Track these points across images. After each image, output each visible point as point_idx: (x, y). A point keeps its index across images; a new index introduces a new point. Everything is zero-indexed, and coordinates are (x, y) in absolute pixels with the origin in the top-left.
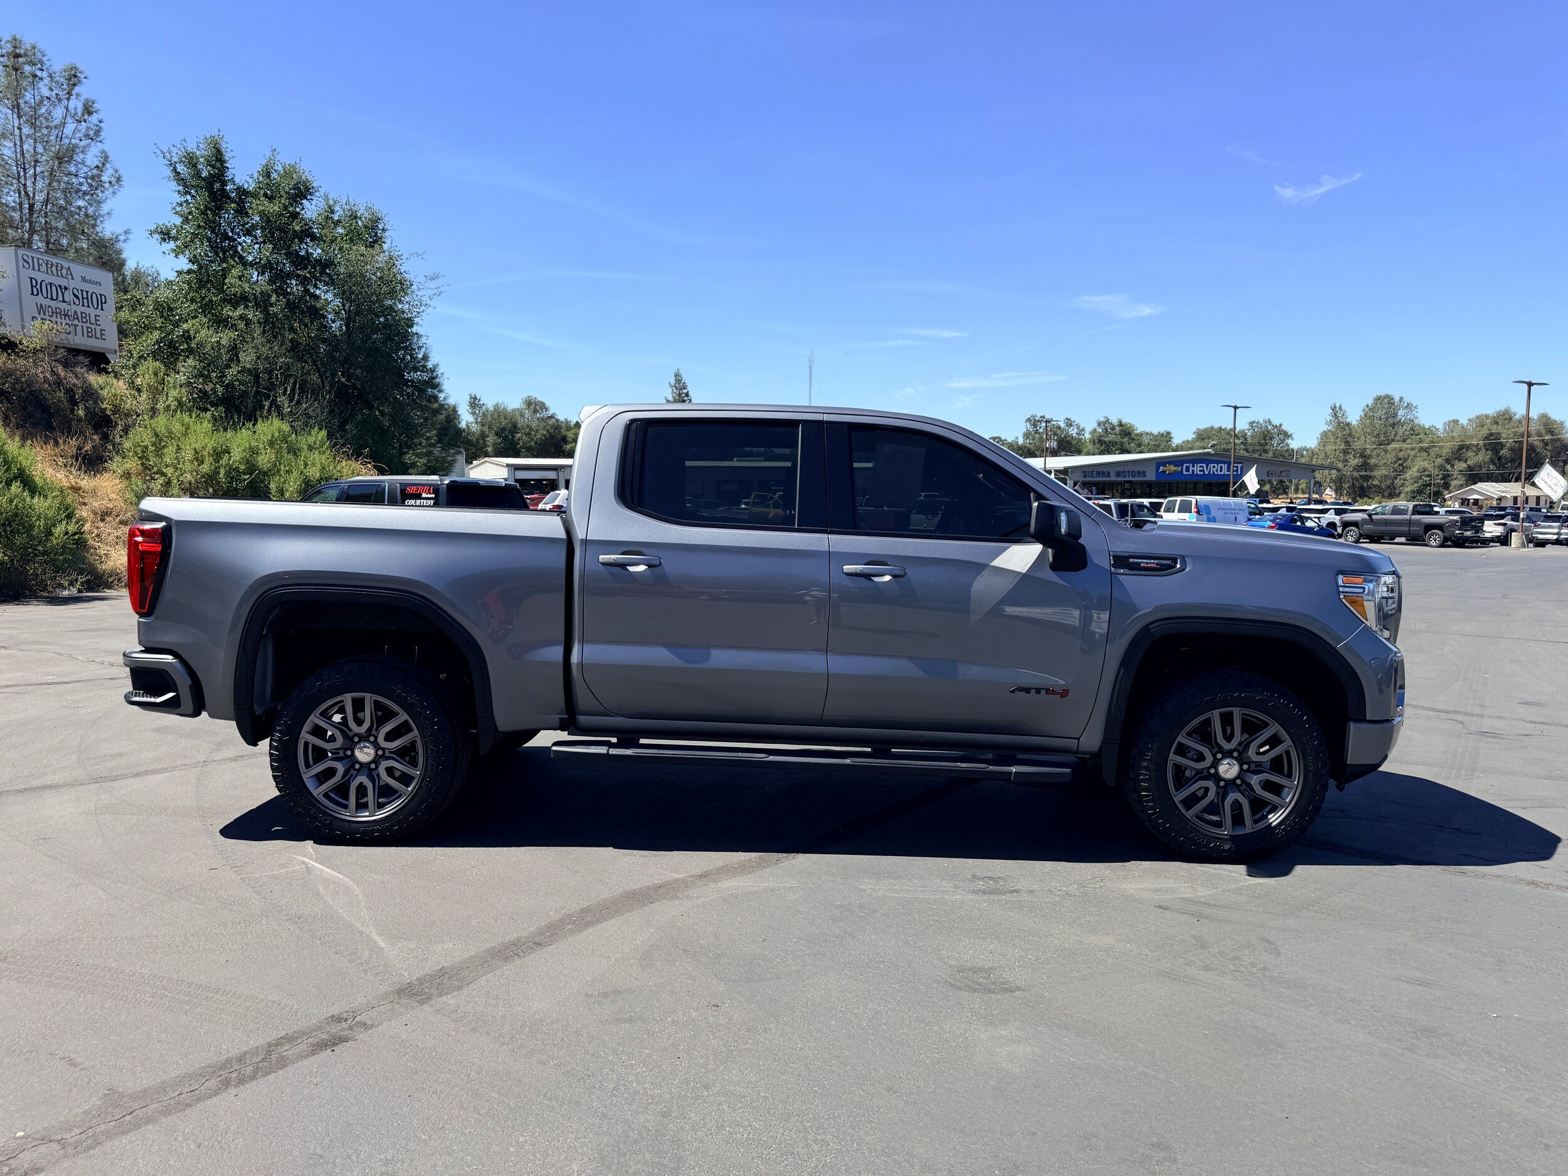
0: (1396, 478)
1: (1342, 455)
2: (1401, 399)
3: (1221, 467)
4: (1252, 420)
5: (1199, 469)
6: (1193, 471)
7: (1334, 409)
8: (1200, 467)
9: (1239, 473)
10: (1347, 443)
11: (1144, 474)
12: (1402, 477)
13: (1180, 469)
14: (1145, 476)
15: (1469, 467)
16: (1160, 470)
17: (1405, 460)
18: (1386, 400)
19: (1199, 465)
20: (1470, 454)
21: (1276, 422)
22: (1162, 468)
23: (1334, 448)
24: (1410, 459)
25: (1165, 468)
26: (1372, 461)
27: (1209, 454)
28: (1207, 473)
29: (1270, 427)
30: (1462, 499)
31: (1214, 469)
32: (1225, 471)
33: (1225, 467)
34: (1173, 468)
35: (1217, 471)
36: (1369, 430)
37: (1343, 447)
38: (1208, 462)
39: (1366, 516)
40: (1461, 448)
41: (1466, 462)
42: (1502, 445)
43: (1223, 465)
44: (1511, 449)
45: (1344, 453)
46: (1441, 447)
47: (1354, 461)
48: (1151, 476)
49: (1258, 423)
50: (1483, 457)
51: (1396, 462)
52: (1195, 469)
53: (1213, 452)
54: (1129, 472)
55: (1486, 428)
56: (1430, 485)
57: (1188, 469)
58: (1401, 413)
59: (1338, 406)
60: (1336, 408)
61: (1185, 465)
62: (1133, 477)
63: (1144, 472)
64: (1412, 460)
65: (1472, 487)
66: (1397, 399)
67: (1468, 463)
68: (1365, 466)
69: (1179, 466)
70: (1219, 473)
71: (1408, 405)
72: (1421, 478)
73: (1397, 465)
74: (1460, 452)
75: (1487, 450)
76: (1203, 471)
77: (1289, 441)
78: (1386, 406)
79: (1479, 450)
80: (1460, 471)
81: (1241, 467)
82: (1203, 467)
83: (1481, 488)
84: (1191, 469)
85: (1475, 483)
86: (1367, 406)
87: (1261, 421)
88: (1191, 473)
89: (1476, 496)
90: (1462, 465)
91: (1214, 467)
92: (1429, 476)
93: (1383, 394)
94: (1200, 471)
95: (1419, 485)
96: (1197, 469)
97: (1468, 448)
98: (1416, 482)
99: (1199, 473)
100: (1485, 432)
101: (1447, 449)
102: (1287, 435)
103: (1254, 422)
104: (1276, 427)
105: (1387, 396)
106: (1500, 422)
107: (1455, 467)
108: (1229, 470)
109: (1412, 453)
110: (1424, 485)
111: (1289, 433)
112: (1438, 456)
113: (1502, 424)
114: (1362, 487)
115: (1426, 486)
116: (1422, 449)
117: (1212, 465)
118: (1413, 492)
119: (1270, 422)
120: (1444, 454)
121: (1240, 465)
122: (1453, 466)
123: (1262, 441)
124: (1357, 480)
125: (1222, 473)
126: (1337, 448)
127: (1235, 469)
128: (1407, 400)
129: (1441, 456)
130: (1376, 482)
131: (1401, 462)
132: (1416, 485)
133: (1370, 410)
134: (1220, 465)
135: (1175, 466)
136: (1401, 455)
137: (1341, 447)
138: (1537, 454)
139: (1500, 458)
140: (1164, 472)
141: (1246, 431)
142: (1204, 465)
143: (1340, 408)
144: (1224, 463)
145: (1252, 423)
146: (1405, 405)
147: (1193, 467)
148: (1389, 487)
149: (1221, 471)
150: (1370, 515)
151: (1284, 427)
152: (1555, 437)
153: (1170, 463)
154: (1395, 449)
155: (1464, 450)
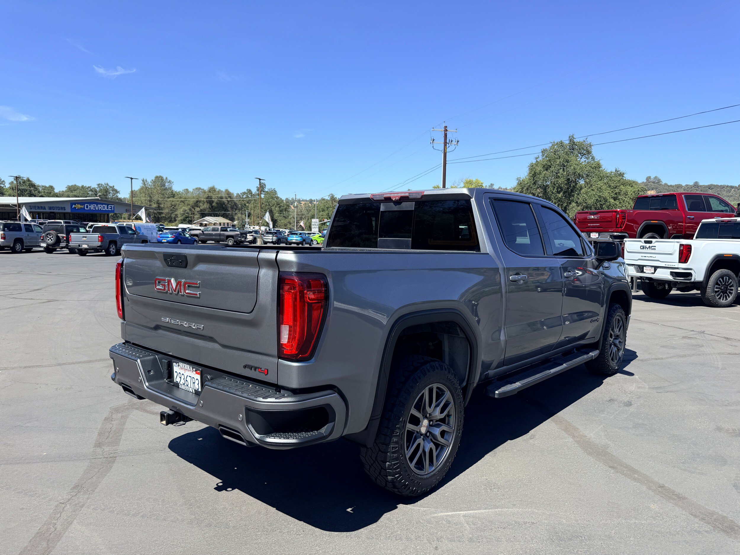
0: (172, 214)
1: (149, 202)
2: (166, 178)
3: (104, 206)
4: (99, 183)
5: (93, 207)
6: (90, 208)
7: (143, 181)
8: (94, 206)
9: (113, 210)
10: (150, 197)
11: (64, 209)
12: (175, 213)
13: (83, 207)
14: (65, 210)
15: (201, 210)
16: (73, 207)
17: (175, 206)
18: (160, 178)
19: (93, 205)
20: (201, 204)
21: (111, 185)
22: (74, 206)
23: (144, 199)
24: (177, 206)
25: (75, 206)
26: (162, 206)
27: (98, 200)
28: (97, 209)
29: (108, 187)
30: (200, 223)
31: (101, 207)
32: (106, 209)
33: (106, 206)
34: (79, 206)
35: (102, 208)
36: (159, 192)
37: (149, 199)
38: (97, 204)
39: (201, 232)
40: (197, 202)
41: (200, 208)
42: (213, 202)
43: (105, 205)
44: (217, 203)
45: (150, 201)
46: (189, 201)
47: (154, 206)
48: (68, 210)
49: (102, 185)
50: (206, 206)
51: (171, 206)
52: (91, 207)
53: (100, 199)
54: (56, 207)
55: (206, 194)
56: (188, 217)
57: (87, 207)
58: (167, 184)
59: (145, 179)
60: (144, 180)
61: (86, 205)
62: (59, 210)
63: (64, 208)
64: (178, 206)
65: (204, 218)
66: (165, 178)
67: (201, 208)
68: (159, 208)
69: (82, 205)
70: (103, 209)
71: (170, 181)
72: (184, 214)
73: (172, 208)
74: (197, 204)
75: (207, 203)
76: (95, 208)
77: (118, 194)
78: (160, 181)
79: (204, 203)
80: (198, 211)
81: (114, 207)
82: (95, 206)
83: (206, 219)
84: (89, 207)
85: (205, 217)
86: (152, 180)
87: (103, 184)
88: (89, 209)
89: (206, 222)
90: (198, 209)
91: (100, 206)
92: (187, 213)
93: (158, 175)
94: (94, 208)
95: (184, 217)
96: (92, 207)
97: (200, 201)
98: (182, 216)
99: (93, 209)
100: (206, 196)
101: (192, 201)
102: (117, 192)
103: (100, 184)
104: (111, 187)
105: (160, 177)
106: (211, 192)
107: (196, 210)
108: (108, 208)
109: (178, 203)
110: (186, 217)
111: (118, 191)
112: (188, 205)
113: (212, 193)
114: (159, 217)
115: (187, 217)
116: (182, 201)
117: (99, 205)
118: (181, 220)
119: (108, 185)
120: (191, 204)
121: (113, 206)
122: (194, 209)
123: (105, 194)
124: (156, 214)
125: (105, 209)
126: (146, 199)
127: (111, 207)
128: (169, 179)
129: (190, 205)
130: (164, 215)
131: (173, 206)
132: (183, 217)
133: (154, 182)
134: (103, 205)
135: (81, 205)
136: (173, 203)
137: (148, 199)
138: (225, 205)
139: (212, 207)
140: (75, 208)
141: (96, 188)
142: (96, 205)
143: (146, 180)
144: (105, 204)
145: (99, 185)
146: (168, 181)
147: (90, 206)
148: (169, 218)
149: (104, 208)
150: (203, 231)
151: (115, 188)
152: (232, 199)
153: (78, 203)
154: (170, 201)
155: (198, 203)
